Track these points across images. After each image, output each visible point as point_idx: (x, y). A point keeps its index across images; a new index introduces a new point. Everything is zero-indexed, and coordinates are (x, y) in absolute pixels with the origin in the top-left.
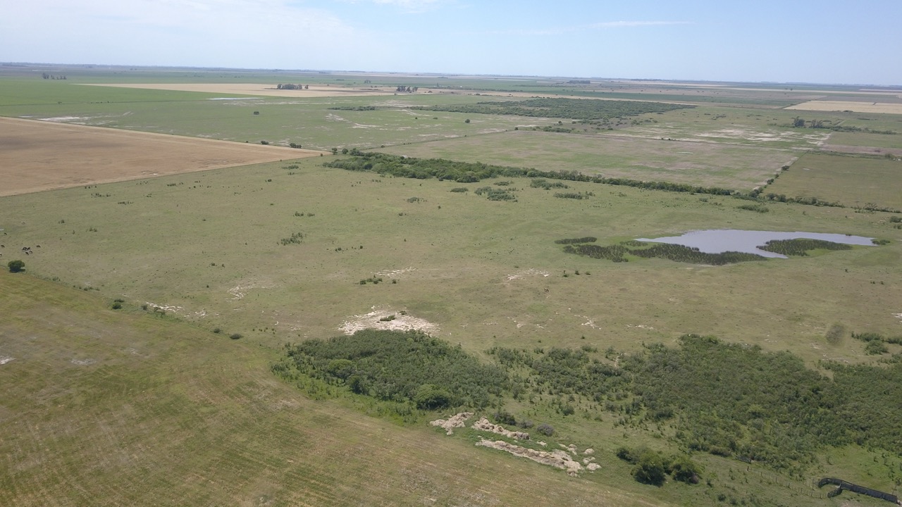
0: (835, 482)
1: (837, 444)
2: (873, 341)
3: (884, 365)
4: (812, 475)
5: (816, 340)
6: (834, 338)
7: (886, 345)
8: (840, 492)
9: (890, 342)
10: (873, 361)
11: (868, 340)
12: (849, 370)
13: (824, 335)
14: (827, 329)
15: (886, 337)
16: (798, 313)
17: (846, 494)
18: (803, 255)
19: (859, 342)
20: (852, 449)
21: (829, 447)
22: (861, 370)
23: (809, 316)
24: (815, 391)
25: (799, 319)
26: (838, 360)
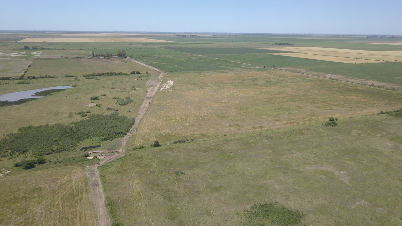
0: (84, 148)
1: (82, 140)
2: (82, 113)
3: (87, 119)
4: (78, 149)
5: (65, 118)
6: (71, 116)
7: (86, 114)
8: (86, 150)
9: (87, 113)
10: (84, 118)
11: (80, 114)
12: (78, 122)
13: (67, 116)
14: (68, 114)
15: (85, 112)
16: (57, 112)
17: (88, 150)
18: (50, 95)
19: (78, 115)
20: (86, 140)
21: (80, 141)
22: (82, 122)
23: (60, 112)
24: (71, 129)
25: (58, 114)
26: (74, 121)
